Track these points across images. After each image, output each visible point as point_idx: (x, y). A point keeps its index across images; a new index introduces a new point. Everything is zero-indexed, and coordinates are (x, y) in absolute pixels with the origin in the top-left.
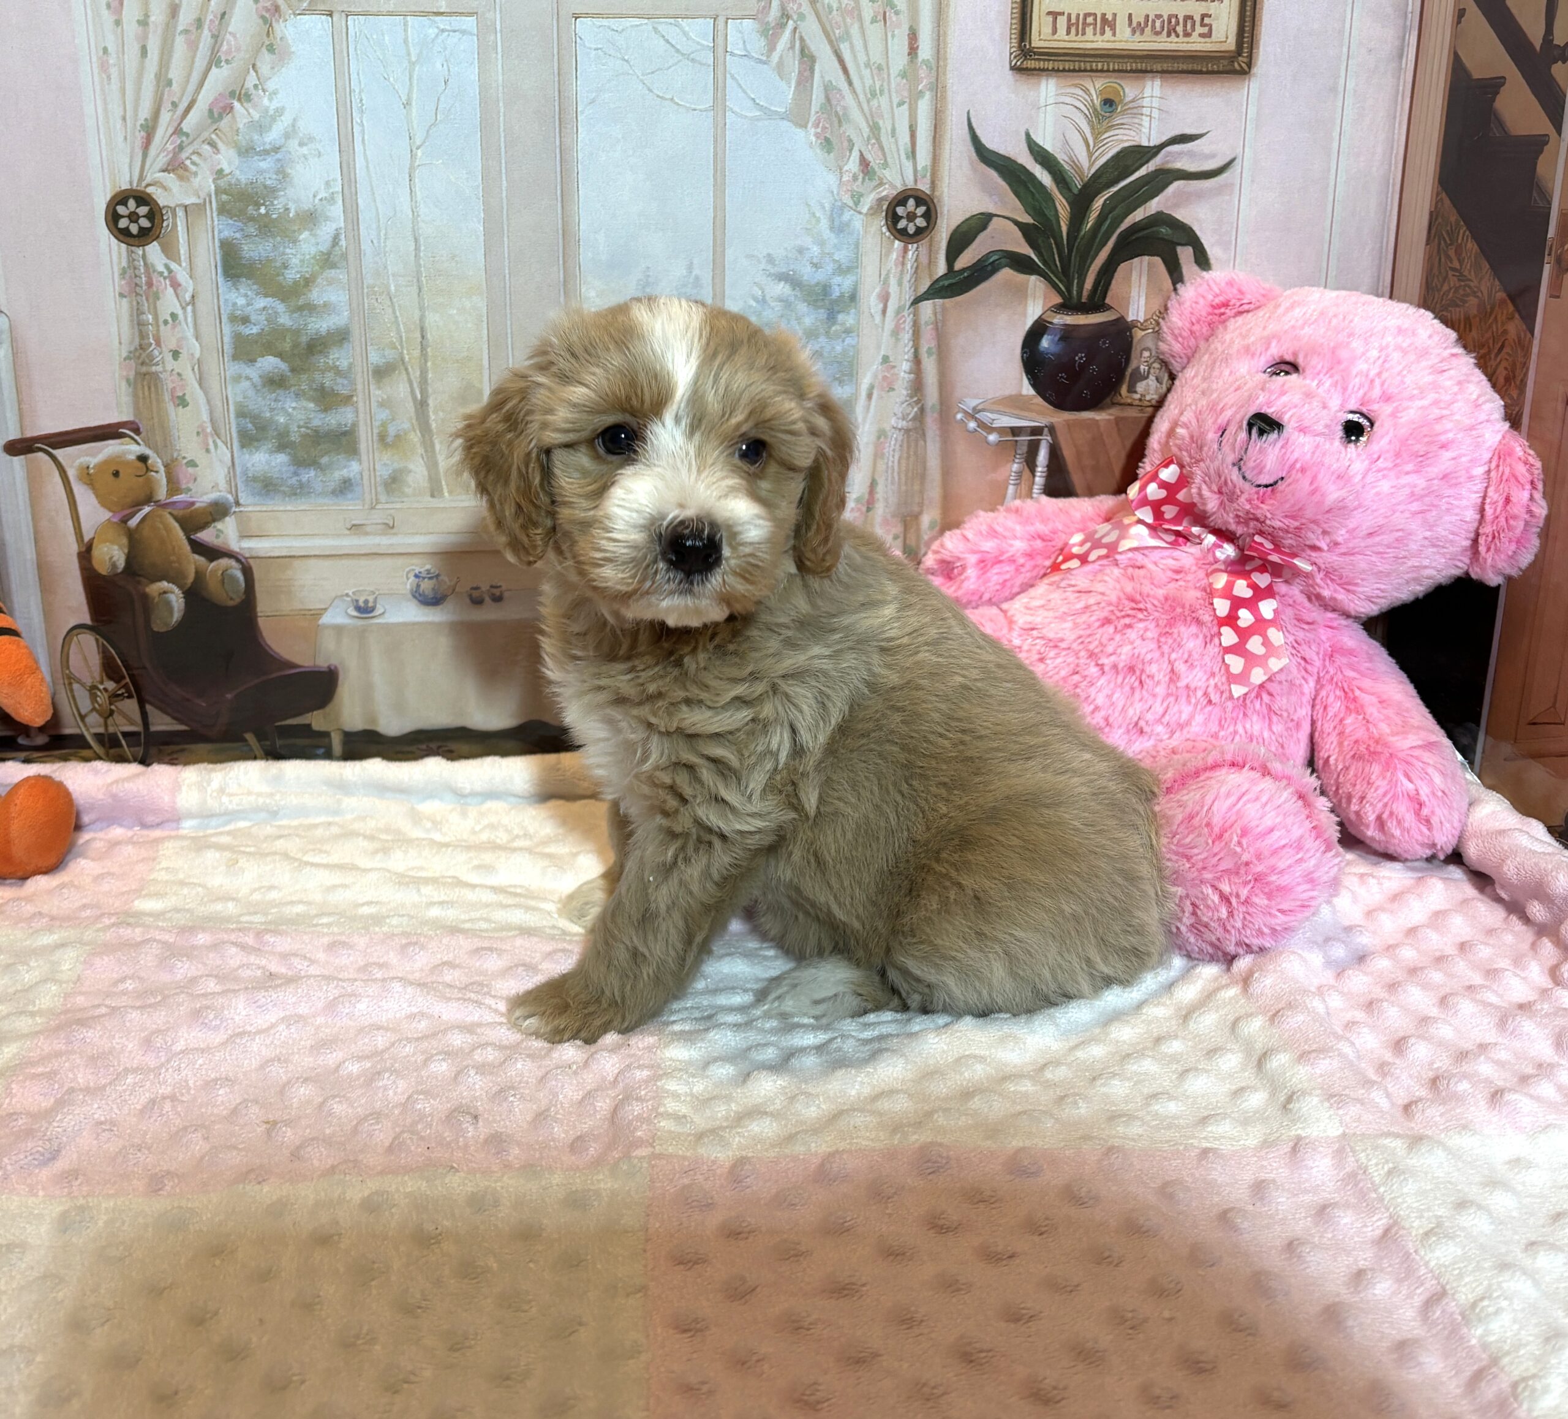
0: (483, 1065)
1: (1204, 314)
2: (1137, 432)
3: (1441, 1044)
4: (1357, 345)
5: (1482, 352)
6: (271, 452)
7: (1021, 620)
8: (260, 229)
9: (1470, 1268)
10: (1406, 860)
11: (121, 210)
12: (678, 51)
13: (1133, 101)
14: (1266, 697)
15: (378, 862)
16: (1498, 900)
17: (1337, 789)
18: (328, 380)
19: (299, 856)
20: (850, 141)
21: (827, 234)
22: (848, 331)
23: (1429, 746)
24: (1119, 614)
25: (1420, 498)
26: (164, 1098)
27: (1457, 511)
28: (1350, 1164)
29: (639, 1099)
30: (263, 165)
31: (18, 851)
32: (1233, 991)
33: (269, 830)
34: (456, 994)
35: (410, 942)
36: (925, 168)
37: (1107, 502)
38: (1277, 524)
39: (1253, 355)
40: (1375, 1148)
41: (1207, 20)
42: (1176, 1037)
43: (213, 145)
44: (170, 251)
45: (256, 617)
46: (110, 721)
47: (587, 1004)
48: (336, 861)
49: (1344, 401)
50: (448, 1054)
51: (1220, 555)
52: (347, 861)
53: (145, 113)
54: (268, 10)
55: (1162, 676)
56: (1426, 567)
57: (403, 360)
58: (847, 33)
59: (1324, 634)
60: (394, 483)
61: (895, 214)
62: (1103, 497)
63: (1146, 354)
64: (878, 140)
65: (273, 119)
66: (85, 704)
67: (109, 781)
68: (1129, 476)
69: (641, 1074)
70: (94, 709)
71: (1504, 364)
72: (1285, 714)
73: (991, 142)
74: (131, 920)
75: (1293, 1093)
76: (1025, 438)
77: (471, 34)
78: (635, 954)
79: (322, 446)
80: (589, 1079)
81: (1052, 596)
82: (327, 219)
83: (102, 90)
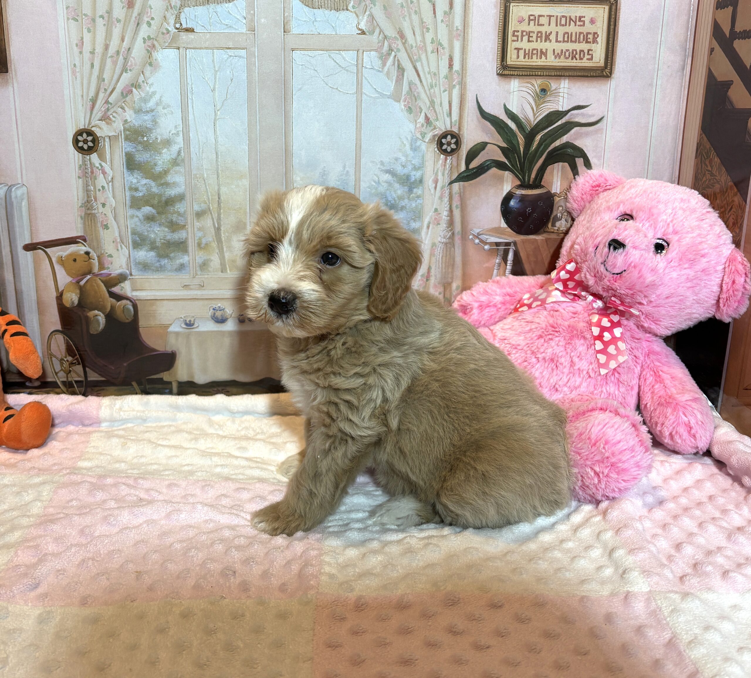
0: (239, 546)
1: (588, 190)
2: (556, 245)
3: (699, 546)
4: (661, 206)
5: (722, 210)
6: (147, 251)
7: (500, 335)
8: (144, 148)
9: (710, 660)
10: (684, 454)
11: (80, 138)
12: (340, 66)
13: (555, 90)
14: (617, 375)
15: (192, 445)
16: (728, 474)
17: (651, 419)
18: (174, 218)
19: (155, 441)
20: (420, 108)
21: (409, 152)
22: (418, 197)
23: (695, 400)
24: (546, 333)
25: (691, 281)
26: (89, 559)
27: (709, 287)
28: (653, 605)
29: (312, 565)
30: (146, 118)
31: (25, 438)
32: (598, 518)
33: (142, 428)
34: (227, 511)
35: (206, 485)
36: (456, 121)
37: (541, 278)
38: (623, 292)
39: (611, 211)
40: (666, 598)
41: (590, 52)
42: (570, 540)
43: (123, 108)
44: (102, 157)
45: (139, 327)
46: (69, 375)
47: (288, 516)
48: (173, 444)
49: (655, 234)
50: (222, 540)
51: (595, 305)
52: (178, 444)
53: (92, 94)
54: (149, 46)
55: (567, 364)
56: (694, 313)
57: (209, 209)
58: (420, 58)
59: (645, 344)
60: (204, 266)
61: (441, 142)
62: (539, 276)
63: (561, 208)
64: (434, 108)
65: (151, 97)
66: (58, 367)
67: (68, 404)
68: (552, 267)
69: (313, 553)
70: (62, 370)
71: (732, 216)
72: (626, 383)
73: (487, 109)
74: (77, 472)
75: (626, 569)
76: (502, 247)
77: (243, 58)
78: (311, 494)
79: (171, 249)
80: (288, 554)
81: (514, 324)
82: (175, 143)
83: (73, 82)
